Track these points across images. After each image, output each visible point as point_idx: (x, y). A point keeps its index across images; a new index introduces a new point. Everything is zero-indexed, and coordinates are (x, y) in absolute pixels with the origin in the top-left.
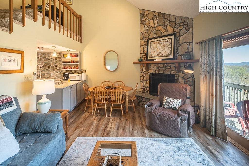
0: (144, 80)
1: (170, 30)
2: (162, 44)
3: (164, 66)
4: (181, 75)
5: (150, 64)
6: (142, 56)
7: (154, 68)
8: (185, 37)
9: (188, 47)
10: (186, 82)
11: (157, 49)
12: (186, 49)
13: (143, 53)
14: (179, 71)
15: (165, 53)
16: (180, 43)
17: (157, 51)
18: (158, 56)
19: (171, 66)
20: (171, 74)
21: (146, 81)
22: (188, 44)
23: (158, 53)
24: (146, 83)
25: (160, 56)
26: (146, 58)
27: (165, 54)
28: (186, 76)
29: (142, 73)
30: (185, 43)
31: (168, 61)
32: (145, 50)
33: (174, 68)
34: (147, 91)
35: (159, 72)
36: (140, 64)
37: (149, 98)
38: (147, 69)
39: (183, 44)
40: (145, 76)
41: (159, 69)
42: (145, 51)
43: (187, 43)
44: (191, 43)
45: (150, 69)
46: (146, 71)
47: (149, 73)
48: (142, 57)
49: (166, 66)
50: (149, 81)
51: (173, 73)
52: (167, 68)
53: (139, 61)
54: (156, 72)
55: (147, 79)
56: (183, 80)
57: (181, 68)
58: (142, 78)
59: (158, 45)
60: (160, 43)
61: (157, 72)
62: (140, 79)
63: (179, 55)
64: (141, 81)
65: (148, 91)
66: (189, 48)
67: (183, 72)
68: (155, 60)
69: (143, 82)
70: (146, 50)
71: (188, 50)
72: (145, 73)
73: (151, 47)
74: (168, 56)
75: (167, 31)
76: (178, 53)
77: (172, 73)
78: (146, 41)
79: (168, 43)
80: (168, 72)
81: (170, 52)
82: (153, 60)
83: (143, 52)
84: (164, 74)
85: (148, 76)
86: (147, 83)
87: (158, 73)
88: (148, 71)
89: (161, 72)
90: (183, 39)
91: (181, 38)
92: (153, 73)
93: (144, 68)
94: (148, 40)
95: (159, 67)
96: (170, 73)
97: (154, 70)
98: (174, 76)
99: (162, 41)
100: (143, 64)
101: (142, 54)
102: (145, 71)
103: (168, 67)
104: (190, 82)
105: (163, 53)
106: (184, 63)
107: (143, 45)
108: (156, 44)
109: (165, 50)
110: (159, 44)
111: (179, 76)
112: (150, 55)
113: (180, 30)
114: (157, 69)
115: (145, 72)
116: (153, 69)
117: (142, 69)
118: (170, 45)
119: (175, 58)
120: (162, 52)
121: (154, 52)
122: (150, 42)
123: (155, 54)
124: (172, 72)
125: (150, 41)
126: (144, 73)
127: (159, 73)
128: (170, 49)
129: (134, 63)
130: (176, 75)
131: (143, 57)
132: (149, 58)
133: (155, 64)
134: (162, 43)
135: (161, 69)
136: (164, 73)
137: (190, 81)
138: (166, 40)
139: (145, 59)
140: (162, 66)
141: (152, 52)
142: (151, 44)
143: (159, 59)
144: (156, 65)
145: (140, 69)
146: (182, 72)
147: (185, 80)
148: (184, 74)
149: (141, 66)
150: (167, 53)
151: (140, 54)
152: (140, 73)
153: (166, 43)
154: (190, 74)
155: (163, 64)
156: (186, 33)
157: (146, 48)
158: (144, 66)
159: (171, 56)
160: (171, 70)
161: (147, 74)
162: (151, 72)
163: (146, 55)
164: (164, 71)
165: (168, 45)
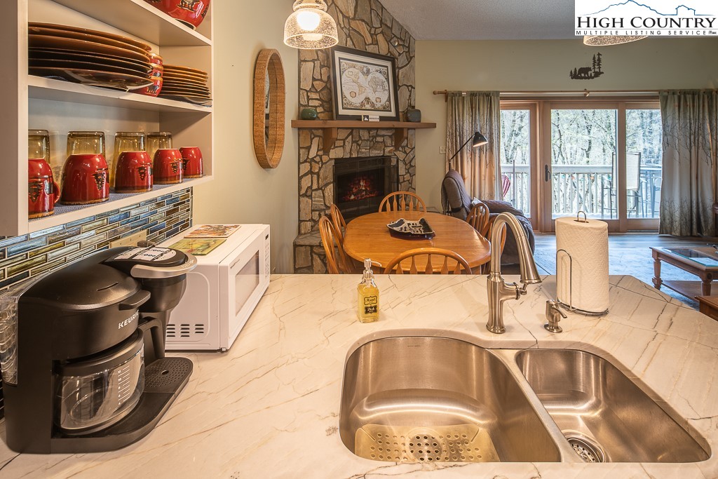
0: (315, 187)
1: (383, 45)
2: (370, 75)
3: (369, 137)
4: (401, 155)
6: (309, 99)
7: (346, 143)
8: (406, 74)
9: (410, 96)
10: (408, 170)
11: (360, 86)
12: (408, 100)
13: (310, 91)
14: (397, 147)
15: (378, 100)
16: (400, 84)
17: (361, 92)
18: (364, 108)
19: (383, 136)
21: (321, 189)
22: (410, 88)
23: (362, 97)
24: (319, 197)
25: (368, 107)
27: (379, 105)
28: (407, 157)
29: (305, 161)
30: (406, 86)
32: (318, 80)
33: (389, 142)
35: (358, 153)
36: (299, 129)
38: (326, 148)
39: (402, 87)
40: (317, 171)
41: (358, 144)
42: (317, 82)
43: (408, 86)
44: (413, 88)
45: (335, 147)
46: (321, 153)
47: (331, 159)
48: (308, 103)
49: (373, 137)
50: (332, 185)
51: (389, 152)
52: (376, 142)
54: (351, 154)
55: (325, 182)
56: (404, 167)
58: (306, 182)
59: (361, 75)
60: (365, 69)
61: (354, 155)
62: (300, 188)
64: (305, 195)
66: (411, 99)
67: (402, 150)
68: (366, 119)
69: (310, 196)
70: (321, 80)
71: (410, 101)
72: (318, 163)
73: (343, 76)
74: (385, 109)
75: (377, 44)
77: (387, 154)
80: (379, 152)
83: (313, 84)
84: (370, 157)
85: (328, 172)
86: (326, 194)
87: (357, 157)
88: (326, 152)
89: (363, 153)
90: (404, 77)
91: (401, 71)
92: (342, 159)
93: (316, 141)
94: (333, 49)
95: (360, 138)
96: (382, 154)
97: (349, 148)
98: (384, 159)
99: (369, 66)
100: (311, 129)
101: (307, 92)
102: (317, 155)
103: (379, 139)
104: (413, 168)
105: (374, 101)
106: (405, 129)
108: (356, 70)
109: (378, 95)
110: (363, 73)
111: (397, 158)
112: (344, 101)
113: (400, 54)
114: (355, 146)
115: (317, 159)
116: (343, 146)
117: (309, 148)
118: (386, 83)
120: (373, 98)
121: (354, 94)
122: (340, 59)
123: (357, 101)
124: (387, 149)
125: (337, 55)
126: (316, 162)
127: (359, 155)
128: (386, 95)
129: (293, 124)
130: (392, 158)
131: (312, 104)
132: (341, 111)
133: (351, 130)
134: (368, 72)
135: (363, 143)
136: (371, 155)
137: (412, 166)
138: (378, 68)
140: (365, 135)
141: (346, 93)
142: (342, 65)
143: (374, 117)
144: (351, 133)
145: (299, 148)
147: (406, 165)
148: (405, 152)
149: (301, 137)
150: (382, 103)
151: (300, 89)
152: (299, 163)
153: (378, 75)
154: (412, 152)
155: (369, 129)
156: (407, 65)
157: (321, 74)
158: (315, 136)
159: (390, 111)
160: (385, 146)
161: (326, 163)
162: (337, 157)
163: (320, 99)
164: (370, 149)
165: (382, 82)
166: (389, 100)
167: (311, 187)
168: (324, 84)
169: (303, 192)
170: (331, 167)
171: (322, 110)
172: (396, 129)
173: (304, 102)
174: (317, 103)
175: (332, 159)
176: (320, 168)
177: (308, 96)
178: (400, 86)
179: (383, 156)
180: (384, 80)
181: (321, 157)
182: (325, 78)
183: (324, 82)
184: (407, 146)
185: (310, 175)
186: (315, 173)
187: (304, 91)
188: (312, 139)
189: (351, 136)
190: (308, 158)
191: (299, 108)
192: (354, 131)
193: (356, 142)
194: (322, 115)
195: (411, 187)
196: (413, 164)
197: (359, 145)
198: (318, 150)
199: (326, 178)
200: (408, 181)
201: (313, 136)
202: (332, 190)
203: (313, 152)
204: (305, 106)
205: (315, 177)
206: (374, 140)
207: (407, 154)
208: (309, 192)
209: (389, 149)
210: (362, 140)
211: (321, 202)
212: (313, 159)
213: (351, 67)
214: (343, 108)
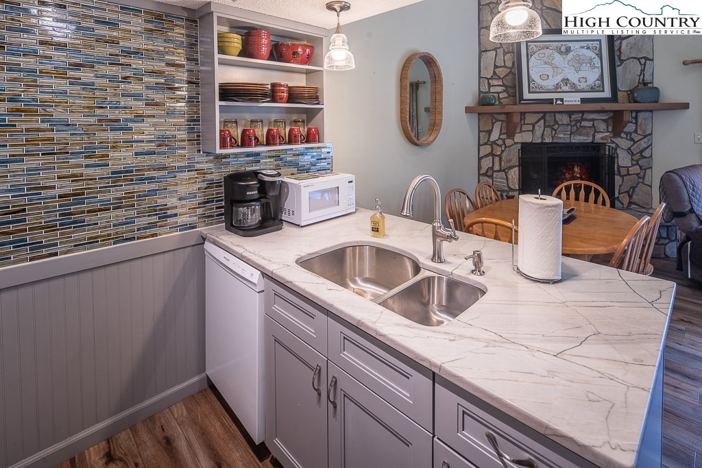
0: (497, 167)
2: (570, 56)
3: (570, 121)
4: (623, 143)
5: (524, 114)
6: (490, 86)
7: (536, 128)
8: (635, 44)
9: (643, 70)
10: (637, 161)
11: (555, 67)
12: (637, 75)
13: (492, 78)
14: (617, 133)
15: (583, 80)
16: (622, 58)
17: (556, 74)
18: (559, 90)
19: (593, 120)
21: (504, 171)
22: (643, 61)
23: (558, 79)
24: (502, 178)
25: (566, 88)
27: (583, 85)
28: (636, 145)
29: (486, 144)
30: (636, 58)
32: (501, 67)
33: (602, 126)
35: (553, 138)
36: (479, 114)
38: (510, 131)
39: (628, 61)
40: (499, 153)
41: (553, 129)
42: (500, 69)
43: (639, 59)
44: (649, 60)
45: (521, 131)
46: (502, 137)
47: (516, 143)
48: (489, 90)
49: (577, 121)
50: (517, 169)
51: (602, 138)
52: (581, 127)
54: (543, 139)
55: (508, 165)
56: (629, 157)
58: (486, 163)
59: (557, 55)
60: (563, 49)
61: (548, 140)
63: (619, 90)
64: (484, 174)
66: (644, 74)
67: (627, 136)
68: (559, 102)
69: (491, 177)
70: (505, 66)
71: (642, 77)
72: (501, 146)
73: (532, 60)
74: (592, 90)
77: (598, 140)
79: (591, 54)
80: (586, 138)
81: (600, 79)
83: (495, 72)
84: (571, 143)
85: (513, 155)
86: (510, 177)
87: (552, 143)
88: (511, 134)
89: (560, 138)
90: (631, 48)
91: (624, 43)
92: (531, 143)
93: (497, 126)
95: (556, 122)
96: (591, 141)
97: (538, 133)
98: (596, 147)
99: (570, 44)
100: (492, 114)
101: (488, 79)
102: (499, 139)
103: (584, 123)
104: (647, 160)
105: (576, 82)
106: (632, 111)
107: (495, 50)
108: (551, 51)
109: (582, 74)
110: (561, 53)
111: (617, 146)
112: (531, 85)
114: (548, 131)
115: (500, 142)
116: (533, 131)
117: (490, 132)
118: (597, 59)
119: (614, 98)
120: (574, 78)
121: (545, 77)
122: (527, 42)
123: (550, 84)
124: (598, 136)
126: (498, 145)
127: (555, 141)
128: (597, 73)
130: (608, 146)
131: (492, 90)
132: (526, 96)
133: (542, 115)
134: (568, 50)
135: (561, 128)
136: (573, 141)
137: (645, 157)
138: (584, 44)
140: (565, 119)
141: (535, 76)
142: (530, 48)
143: (572, 100)
144: (543, 118)
145: (479, 131)
146: (625, 136)
147: (633, 154)
148: (632, 140)
149: (480, 122)
150: (588, 83)
151: (480, 78)
152: (479, 145)
153: (585, 51)
154: (645, 140)
155: (570, 113)
157: (504, 61)
158: (497, 121)
159: (603, 91)
160: (596, 131)
161: (510, 146)
162: (524, 141)
163: (504, 85)
164: (571, 135)
165: (591, 59)
166: (602, 78)
167: (492, 168)
168: (509, 70)
169: (483, 171)
170: (516, 151)
171: (506, 95)
172: (615, 112)
173: (485, 88)
174: (499, 89)
175: (518, 143)
176: (502, 151)
177: (489, 84)
178: (622, 61)
179: (592, 142)
180: (593, 55)
181: (504, 140)
182: (509, 64)
183: (508, 68)
184: (636, 131)
185: (491, 157)
186: (497, 156)
187: (484, 79)
188: (493, 124)
189: (543, 121)
190: (488, 140)
191: (479, 95)
192: (547, 116)
193: (551, 127)
194: (506, 100)
195: (643, 183)
196: (646, 154)
197: (556, 130)
198: (501, 134)
199: (510, 161)
200: (638, 174)
201: (494, 121)
202: (517, 173)
203: (495, 136)
204: (486, 93)
205: (497, 159)
206: (578, 124)
207: (635, 142)
208: (490, 173)
209: (601, 135)
210: (559, 125)
211: (503, 183)
212: (494, 142)
213: (543, 48)
214: (529, 92)
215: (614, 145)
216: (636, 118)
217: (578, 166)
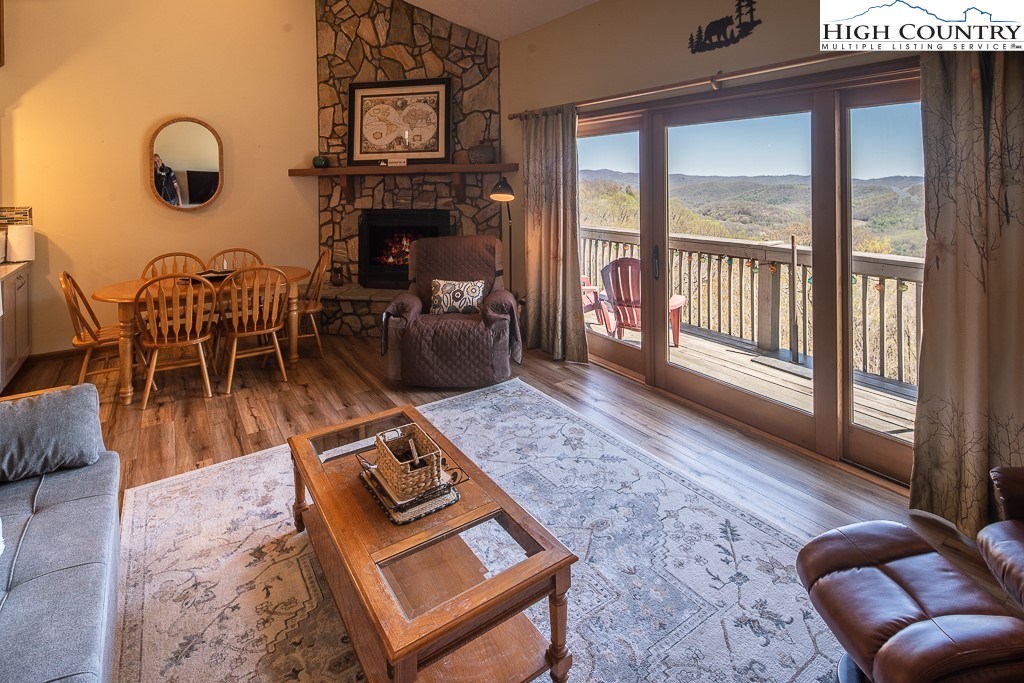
0: (337, 237)
1: (433, 65)
2: (407, 110)
3: (412, 185)
4: (468, 210)
5: (362, 177)
6: (329, 147)
7: (376, 192)
8: (478, 95)
9: (488, 126)
10: (483, 231)
11: (389, 124)
12: (482, 132)
13: (331, 137)
14: (461, 198)
15: (417, 138)
16: (464, 112)
17: (390, 131)
18: (392, 150)
19: (435, 183)
20: (435, 209)
21: (344, 240)
22: (487, 115)
23: (392, 137)
24: (343, 249)
25: (399, 148)
26: (344, 156)
27: (417, 144)
28: (482, 213)
29: (325, 210)
30: (480, 112)
31: (429, 168)
32: (340, 125)
33: (445, 191)
34: (349, 279)
35: (394, 204)
36: (320, 177)
37: (367, 298)
38: (350, 196)
39: (472, 115)
40: (338, 221)
41: (394, 194)
42: (339, 127)
43: (483, 112)
45: (361, 196)
46: (344, 202)
47: (356, 209)
48: (329, 150)
49: (419, 185)
50: (357, 238)
51: (444, 204)
52: (423, 191)
53: (316, 166)
54: (384, 205)
55: (348, 234)
56: (474, 226)
57: (467, 188)
58: (327, 231)
59: (392, 110)
60: (399, 103)
61: (389, 206)
62: (320, 237)
63: (462, 149)
64: (324, 244)
65: (353, 277)
66: (489, 129)
68: (383, 164)
69: (331, 246)
70: (343, 124)
71: (486, 133)
72: (341, 212)
73: (367, 116)
74: (426, 149)
75: (423, 66)
76: (459, 142)
77: (440, 207)
78: (343, 93)
79: (428, 108)
80: (428, 204)
81: (435, 136)
82: (376, 163)
83: (333, 130)
84: (412, 210)
85: (352, 223)
86: (349, 247)
87: (393, 209)
88: (352, 201)
89: (401, 204)
90: (474, 100)
91: (466, 94)
92: (371, 209)
93: (337, 190)
94: (353, 88)
95: (396, 186)
96: (433, 208)
97: (378, 198)
98: (445, 214)
99: (407, 98)
100: (331, 177)
101: (328, 138)
102: (339, 204)
103: (427, 187)
104: (494, 230)
105: (410, 140)
106: (476, 173)
107: (333, 106)
108: (386, 106)
109: (417, 131)
110: (396, 108)
111: (461, 213)
112: (364, 145)
113: (465, 70)
114: (388, 196)
115: (340, 208)
116: (373, 196)
117: (329, 197)
118: (434, 115)
119: (449, 158)
120: (408, 136)
121: (378, 135)
122: (363, 97)
123: (383, 143)
124: (441, 202)
125: (359, 93)
126: (338, 211)
127: (396, 207)
128: (432, 133)
129: (293, 173)
130: (451, 213)
131: (332, 150)
132: (358, 156)
133: (382, 178)
134: (405, 104)
135: (402, 193)
136: (414, 208)
137: (492, 227)
138: (421, 97)
139: (339, 160)
140: (405, 183)
141: (368, 135)
142: (365, 103)
143: (398, 160)
144: (383, 181)
145: (320, 196)
146: (470, 202)
147: (478, 224)
148: (477, 206)
149: (321, 186)
150: (423, 142)
151: (320, 137)
152: (320, 212)
153: (422, 105)
154: (492, 207)
155: (409, 176)
156: (481, 81)
157: (342, 119)
158: (337, 184)
159: (437, 150)
160: (438, 196)
161: (350, 213)
162: (364, 207)
163: (343, 145)
164: (413, 200)
165: (428, 114)
166: (437, 135)
167: (332, 237)
168: (347, 129)
169: (324, 240)
170: (356, 218)
173: (325, 149)
174: (339, 149)
175: (358, 209)
176: (342, 218)
177: (328, 143)
178: (464, 116)
180: (430, 110)
181: (343, 206)
183: (346, 126)
184: (481, 197)
185: (331, 225)
187: (324, 139)
188: (333, 188)
189: (382, 185)
190: (328, 206)
192: (387, 178)
193: (391, 191)
194: (344, 161)
196: (493, 223)
197: (397, 195)
198: (341, 199)
199: (349, 229)
201: (334, 184)
202: (357, 243)
203: (335, 201)
204: (325, 153)
205: (337, 226)
206: (420, 189)
207: (480, 210)
208: (330, 243)
209: (444, 201)
210: (400, 190)
211: (343, 253)
212: (334, 209)
213: (378, 104)
214: (361, 153)
215: (456, 213)
216: (482, 181)
217: (407, 238)
